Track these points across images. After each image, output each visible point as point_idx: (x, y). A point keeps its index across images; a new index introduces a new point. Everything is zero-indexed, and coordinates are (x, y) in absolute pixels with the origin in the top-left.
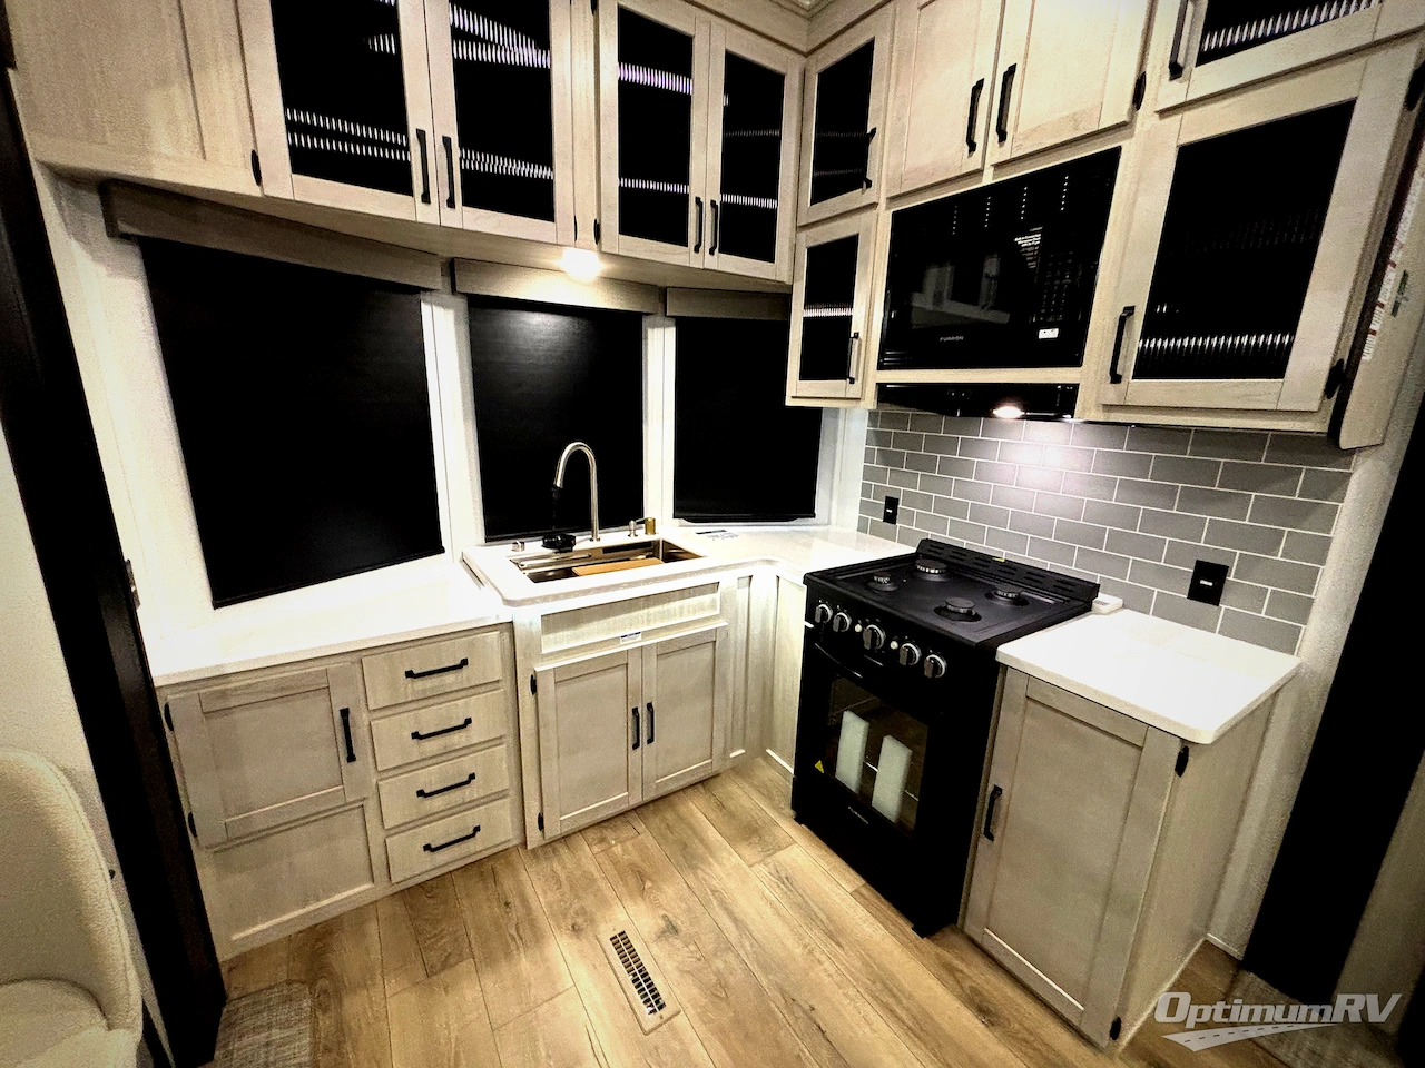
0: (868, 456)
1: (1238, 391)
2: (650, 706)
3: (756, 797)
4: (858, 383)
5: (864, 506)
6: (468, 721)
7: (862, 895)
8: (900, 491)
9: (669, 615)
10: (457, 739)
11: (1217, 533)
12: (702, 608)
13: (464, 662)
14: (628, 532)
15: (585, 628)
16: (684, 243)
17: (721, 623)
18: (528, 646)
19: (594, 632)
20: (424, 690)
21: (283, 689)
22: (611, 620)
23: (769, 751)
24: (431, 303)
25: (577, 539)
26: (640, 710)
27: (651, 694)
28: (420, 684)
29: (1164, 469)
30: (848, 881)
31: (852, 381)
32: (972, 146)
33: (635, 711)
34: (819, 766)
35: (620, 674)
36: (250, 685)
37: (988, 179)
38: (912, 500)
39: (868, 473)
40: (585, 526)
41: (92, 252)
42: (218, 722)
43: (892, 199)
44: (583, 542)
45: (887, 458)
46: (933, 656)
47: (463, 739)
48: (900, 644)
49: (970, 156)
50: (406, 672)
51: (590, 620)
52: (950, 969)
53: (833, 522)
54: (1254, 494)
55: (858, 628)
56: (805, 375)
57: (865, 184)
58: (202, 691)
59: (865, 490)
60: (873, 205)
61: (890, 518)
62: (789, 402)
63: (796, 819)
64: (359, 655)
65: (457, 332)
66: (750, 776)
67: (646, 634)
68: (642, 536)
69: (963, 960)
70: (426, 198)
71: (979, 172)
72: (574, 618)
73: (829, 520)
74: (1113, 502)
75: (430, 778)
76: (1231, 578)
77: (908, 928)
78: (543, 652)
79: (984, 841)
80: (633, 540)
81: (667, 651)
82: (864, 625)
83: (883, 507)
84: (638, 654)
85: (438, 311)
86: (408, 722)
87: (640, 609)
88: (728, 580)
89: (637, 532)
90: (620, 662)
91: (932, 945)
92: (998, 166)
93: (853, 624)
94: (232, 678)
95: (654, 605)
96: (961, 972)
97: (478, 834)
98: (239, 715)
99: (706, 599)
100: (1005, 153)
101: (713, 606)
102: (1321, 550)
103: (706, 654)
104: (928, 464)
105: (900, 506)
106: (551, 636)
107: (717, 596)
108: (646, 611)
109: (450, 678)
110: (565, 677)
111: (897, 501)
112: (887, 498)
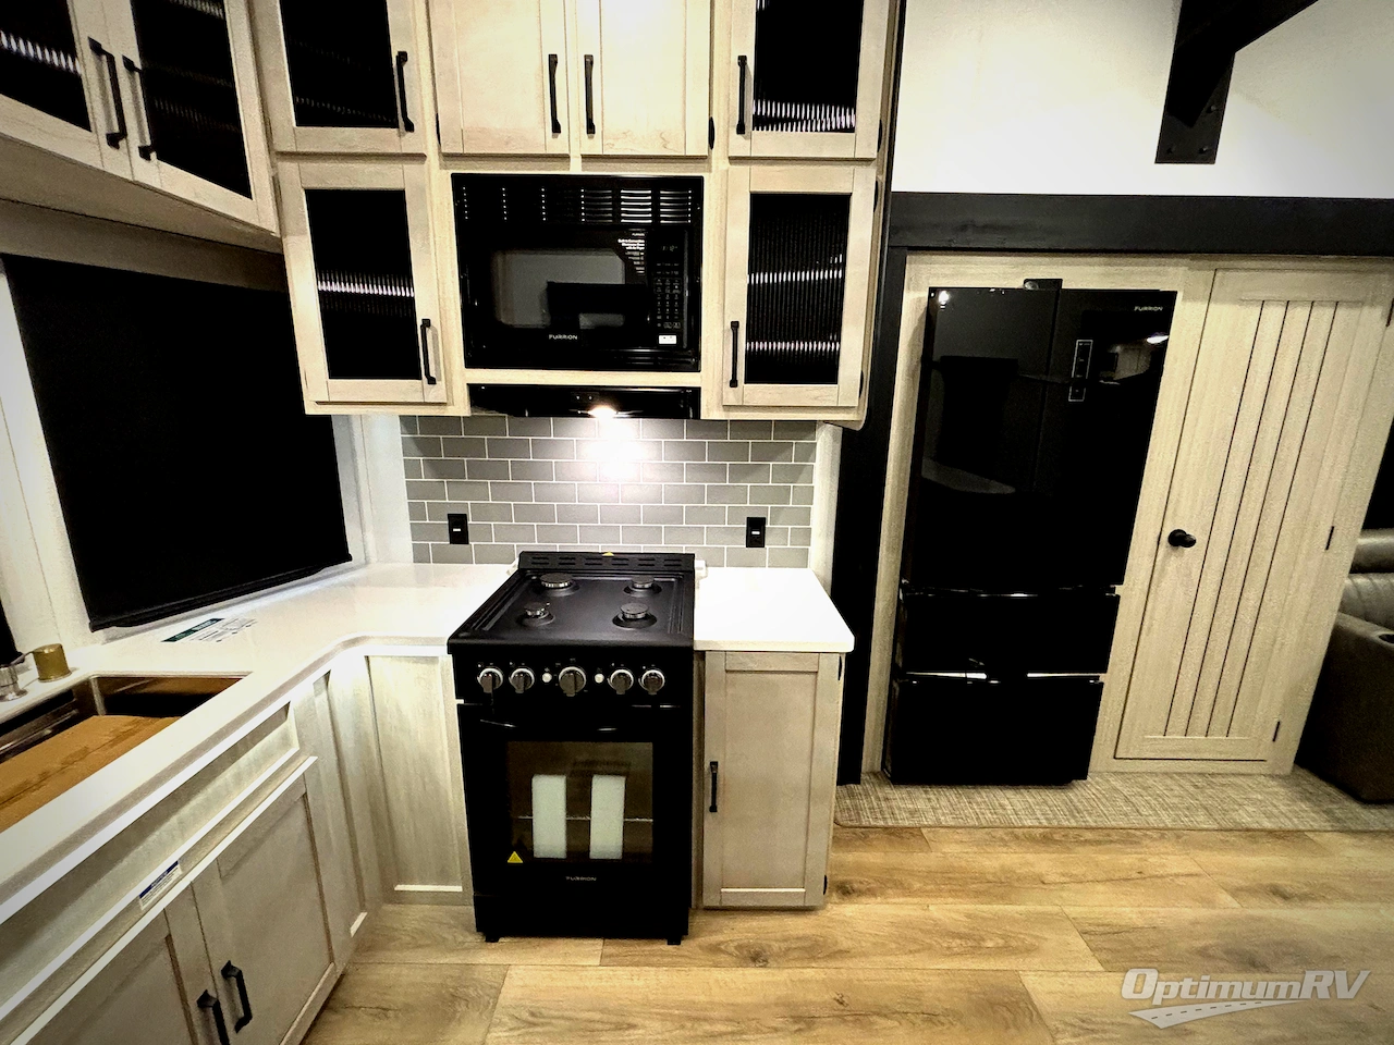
0: (411, 470)
1: (816, 393)
2: (228, 969)
3: (418, 957)
4: (441, 384)
5: (417, 532)
7: (611, 956)
8: (466, 505)
11: (757, 495)
17: (306, 763)
23: (399, 887)
26: (212, 991)
27: (225, 951)
29: (716, 452)
30: (588, 955)
32: (556, 128)
34: (515, 858)
35: (160, 962)
37: (576, 168)
38: (484, 513)
39: (413, 491)
45: (438, 470)
46: (648, 672)
48: (607, 675)
49: (554, 137)
52: (715, 949)
53: (373, 559)
54: (771, 463)
55: (547, 678)
59: (415, 511)
61: (461, 537)
63: (487, 941)
66: (392, 939)
68: (37, 686)
69: (715, 932)
71: (565, 158)
74: (685, 483)
76: (768, 526)
77: (663, 947)
79: (709, 817)
82: (555, 672)
83: (446, 527)
88: (299, 696)
91: (691, 942)
92: (586, 158)
93: (539, 676)
96: (722, 943)
99: (273, 740)
100: (594, 146)
101: (284, 746)
102: (808, 495)
104: (499, 472)
107: (290, 723)
111: (464, 517)
112: (450, 516)
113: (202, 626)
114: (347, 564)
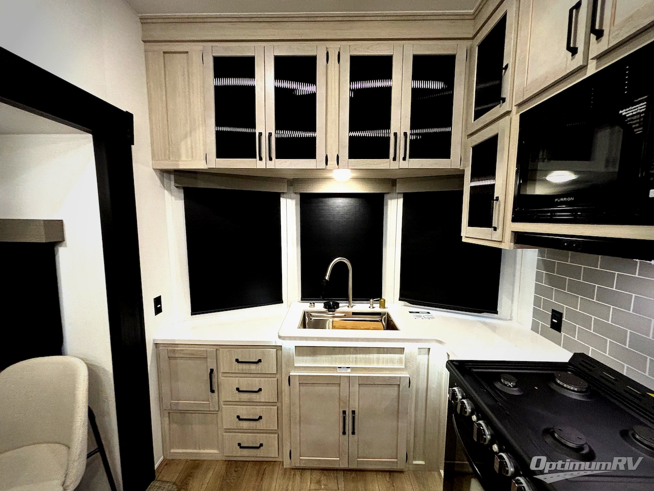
0: (538, 277)
2: (353, 412)
4: (499, 231)
5: (536, 313)
6: (260, 390)
8: (564, 308)
9: (369, 361)
10: (254, 396)
12: (392, 361)
13: (260, 361)
14: (369, 305)
15: (318, 358)
16: (388, 157)
17: (405, 374)
18: (288, 360)
19: (323, 361)
20: (243, 370)
21: (193, 354)
22: (334, 356)
24: (286, 198)
25: (340, 305)
26: (347, 413)
27: (355, 405)
28: (241, 366)
31: (495, 229)
32: (574, 51)
33: (344, 412)
35: (336, 388)
36: (182, 350)
38: (574, 316)
39: (538, 290)
40: (345, 298)
41: (171, 194)
42: (173, 361)
43: (519, 105)
44: (344, 307)
45: (552, 280)
47: (258, 398)
49: (572, 59)
50: (236, 359)
51: (322, 354)
56: (471, 224)
57: (501, 101)
58: (169, 348)
59: (537, 302)
60: (508, 113)
61: (557, 326)
62: (464, 240)
64: (218, 347)
65: (296, 209)
67: (353, 369)
68: (377, 308)
70: (261, 159)
71: (582, 68)
72: (314, 351)
73: (511, 317)
75: (244, 411)
78: (295, 365)
80: (371, 310)
81: (365, 382)
82: (478, 419)
83: (550, 316)
84: (346, 380)
85: (289, 201)
86: (236, 382)
87: (350, 354)
88: (410, 348)
89: (374, 305)
90: (335, 381)
92: (599, 58)
94: (179, 346)
95: (360, 353)
97: (262, 448)
98: (179, 361)
99: (397, 356)
100: (604, 45)
101: (400, 361)
103: (393, 392)
105: (564, 319)
106: (301, 358)
107: (403, 356)
108: (354, 356)
109: (253, 367)
110: (305, 381)
111: (561, 314)
112: (553, 311)
113: (422, 313)
114: (495, 315)
